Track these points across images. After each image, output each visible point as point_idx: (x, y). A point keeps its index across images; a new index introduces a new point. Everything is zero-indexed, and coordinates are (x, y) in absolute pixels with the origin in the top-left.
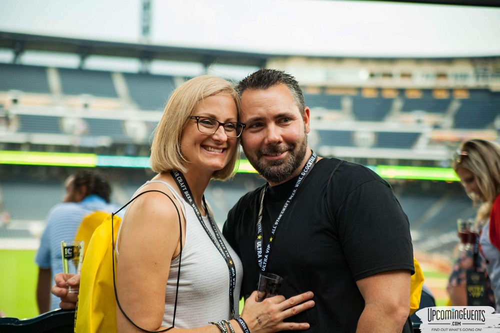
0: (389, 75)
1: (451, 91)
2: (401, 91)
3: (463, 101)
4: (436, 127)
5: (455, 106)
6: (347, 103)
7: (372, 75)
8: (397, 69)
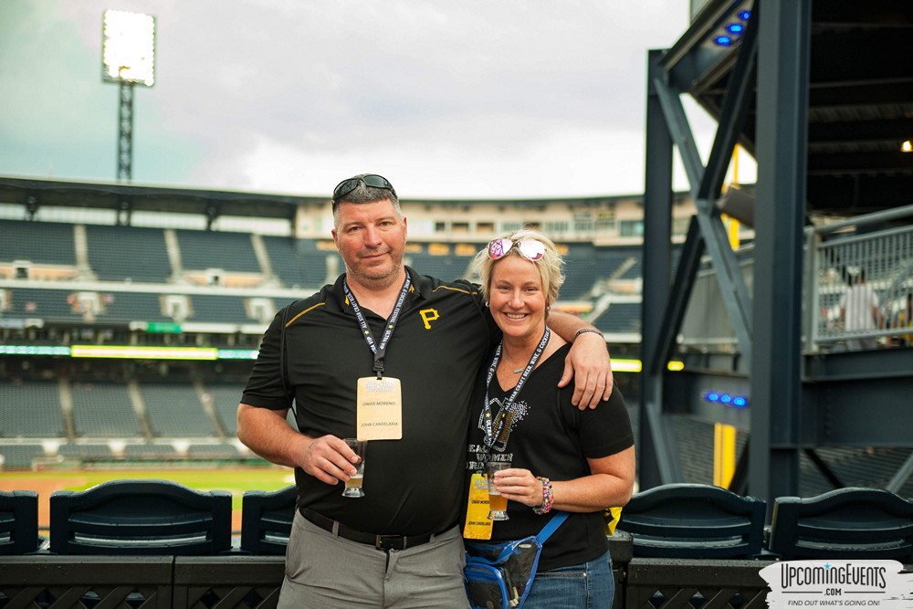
0: (464, 225)
7: (440, 226)
8: (474, 217)
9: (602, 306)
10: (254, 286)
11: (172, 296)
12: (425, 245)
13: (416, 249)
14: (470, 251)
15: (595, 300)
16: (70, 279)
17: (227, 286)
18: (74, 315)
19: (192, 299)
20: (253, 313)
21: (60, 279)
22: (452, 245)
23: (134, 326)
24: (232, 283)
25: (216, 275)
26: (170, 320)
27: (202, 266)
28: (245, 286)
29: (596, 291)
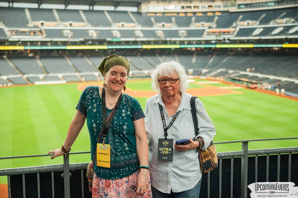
0: (190, 7)
1: (214, 12)
2: (194, 13)
3: (219, 16)
4: (210, 27)
5: (216, 18)
6: (173, 19)
7: (183, 7)
8: (193, 4)
9: (237, 29)
10: (135, 27)
11: (114, 31)
12: (178, 13)
13: (176, 15)
14: (191, 15)
15: (235, 27)
16: (85, 26)
17: (127, 27)
18: (90, 37)
19: (119, 31)
20: (137, 35)
21: (82, 27)
22: (186, 13)
23: (108, 39)
24: (128, 26)
25: (123, 24)
26: (116, 37)
27: (119, 21)
28: (132, 27)
29: (234, 25)
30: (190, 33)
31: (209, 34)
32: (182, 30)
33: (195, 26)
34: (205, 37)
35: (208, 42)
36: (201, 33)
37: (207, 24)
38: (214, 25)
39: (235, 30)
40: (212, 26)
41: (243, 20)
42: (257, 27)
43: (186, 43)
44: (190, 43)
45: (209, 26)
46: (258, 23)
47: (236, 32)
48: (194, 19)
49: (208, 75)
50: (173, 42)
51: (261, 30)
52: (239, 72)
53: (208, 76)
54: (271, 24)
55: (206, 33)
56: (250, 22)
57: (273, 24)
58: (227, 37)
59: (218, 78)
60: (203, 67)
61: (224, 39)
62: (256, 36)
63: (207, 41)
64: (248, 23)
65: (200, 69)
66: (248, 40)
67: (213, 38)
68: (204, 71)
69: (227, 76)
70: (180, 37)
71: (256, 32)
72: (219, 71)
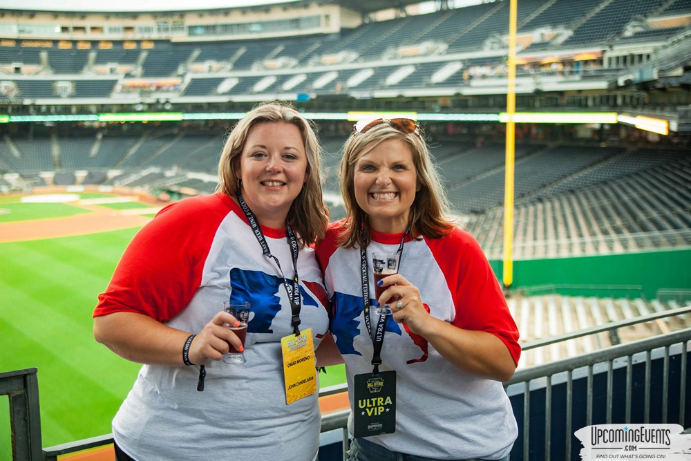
1: (138, 42)
2: (94, 43)
3: (150, 51)
4: (128, 75)
5: (144, 55)
6: (44, 55)
7: (65, 29)
8: (88, 23)
9: (188, 79)
12: (56, 42)
13: (49, 45)
14: (88, 46)
15: (182, 76)
22: (75, 42)
29: (181, 70)
30: (83, 88)
31: (126, 90)
32: (65, 82)
33: (94, 73)
34: (116, 98)
35: (125, 108)
36: (106, 87)
37: (122, 69)
38: (137, 70)
39: (183, 82)
40: (134, 73)
41: (200, 59)
42: (227, 75)
43: (74, 110)
44: (83, 110)
45: (126, 72)
46: (229, 66)
47: (183, 87)
48: (93, 55)
49: (117, 184)
50: (44, 109)
51: (235, 82)
52: (185, 175)
53: (118, 187)
54: (254, 71)
55: (118, 88)
56: (214, 64)
57: (258, 70)
58: (162, 97)
59: (138, 190)
60: (114, 165)
61: (158, 102)
62: (224, 94)
63: (122, 105)
64: (210, 67)
65: (103, 170)
66: (209, 104)
67: (133, 98)
68: (112, 173)
69: (158, 184)
70: (58, 97)
71: (225, 87)
72: (145, 173)
